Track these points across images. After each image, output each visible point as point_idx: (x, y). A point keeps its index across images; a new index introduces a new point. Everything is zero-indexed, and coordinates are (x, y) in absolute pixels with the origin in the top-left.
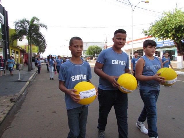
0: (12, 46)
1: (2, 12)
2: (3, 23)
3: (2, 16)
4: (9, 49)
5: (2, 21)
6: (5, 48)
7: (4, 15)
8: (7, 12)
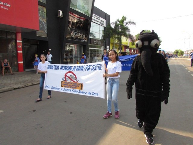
0: (113, 44)
1: (105, 17)
2: (105, 26)
3: (104, 21)
4: (109, 45)
5: (104, 24)
6: (105, 45)
7: (106, 19)
8: (109, 16)
